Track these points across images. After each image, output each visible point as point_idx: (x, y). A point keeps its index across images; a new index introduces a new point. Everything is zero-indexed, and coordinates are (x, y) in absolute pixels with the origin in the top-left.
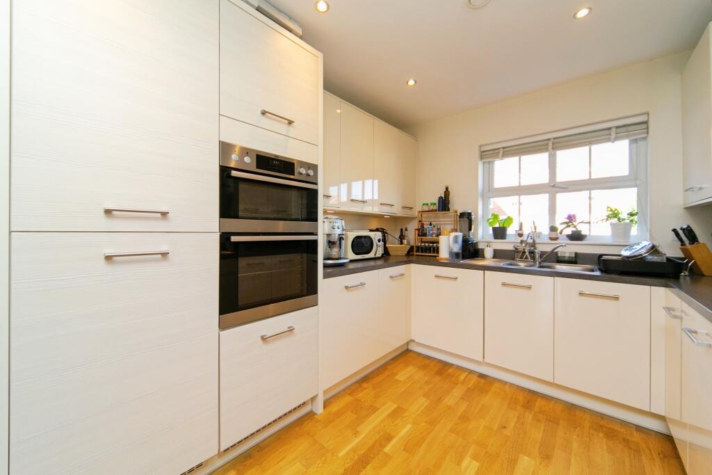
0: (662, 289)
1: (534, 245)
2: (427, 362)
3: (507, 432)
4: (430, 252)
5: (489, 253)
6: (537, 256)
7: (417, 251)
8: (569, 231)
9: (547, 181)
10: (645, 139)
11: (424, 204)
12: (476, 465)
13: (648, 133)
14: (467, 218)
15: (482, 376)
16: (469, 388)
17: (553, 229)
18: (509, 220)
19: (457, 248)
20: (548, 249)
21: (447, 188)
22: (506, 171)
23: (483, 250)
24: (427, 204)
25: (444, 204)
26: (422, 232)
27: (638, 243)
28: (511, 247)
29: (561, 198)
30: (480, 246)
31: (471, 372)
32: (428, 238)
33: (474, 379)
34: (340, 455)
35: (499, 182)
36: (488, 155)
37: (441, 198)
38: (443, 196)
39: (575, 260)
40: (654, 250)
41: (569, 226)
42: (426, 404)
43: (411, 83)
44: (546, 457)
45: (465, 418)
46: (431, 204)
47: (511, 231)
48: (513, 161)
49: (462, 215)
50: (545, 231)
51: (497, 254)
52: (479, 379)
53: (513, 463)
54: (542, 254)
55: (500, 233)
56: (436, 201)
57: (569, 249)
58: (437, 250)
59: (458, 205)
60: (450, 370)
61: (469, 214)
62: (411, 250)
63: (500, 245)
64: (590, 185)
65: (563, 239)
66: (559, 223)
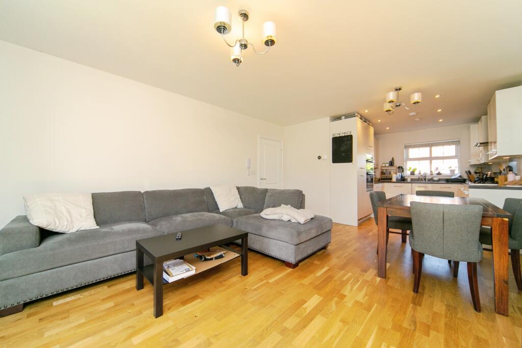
1: (425, 176)
4: (387, 180)
5: (409, 179)
7: (382, 179)
8: (437, 172)
9: (429, 156)
10: (459, 146)
13: (460, 144)
14: (401, 169)
17: (431, 172)
18: (415, 169)
19: (399, 178)
20: (430, 178)
21: (393, 158)
22: (413, 153)
24: (384, 164)
25: (392, 164)
26: (382, 173)
27: (457, 174)
28: (417, 178)
29: (434, 162)
30: (406, 178)
32: (386, 175)
35: (411, 156)
36: (407, 147)
37: (390, 162)
39: (439, 180)
40: (460, 176)
46: (386, 163)
47: (416, 173)
48: (416, 149)
49: (399, 167)
50: (429, 172)
51: (412, 180)
55: (412, 173)
56: (388, 162)
57: (437, 177)
58: (391, 179)
59: (397, 164)
61: (402, 167)
62: (379, 180)
63: (413, 177)
64: (443, 158)
65: (435, 175)
66: (433, 170)
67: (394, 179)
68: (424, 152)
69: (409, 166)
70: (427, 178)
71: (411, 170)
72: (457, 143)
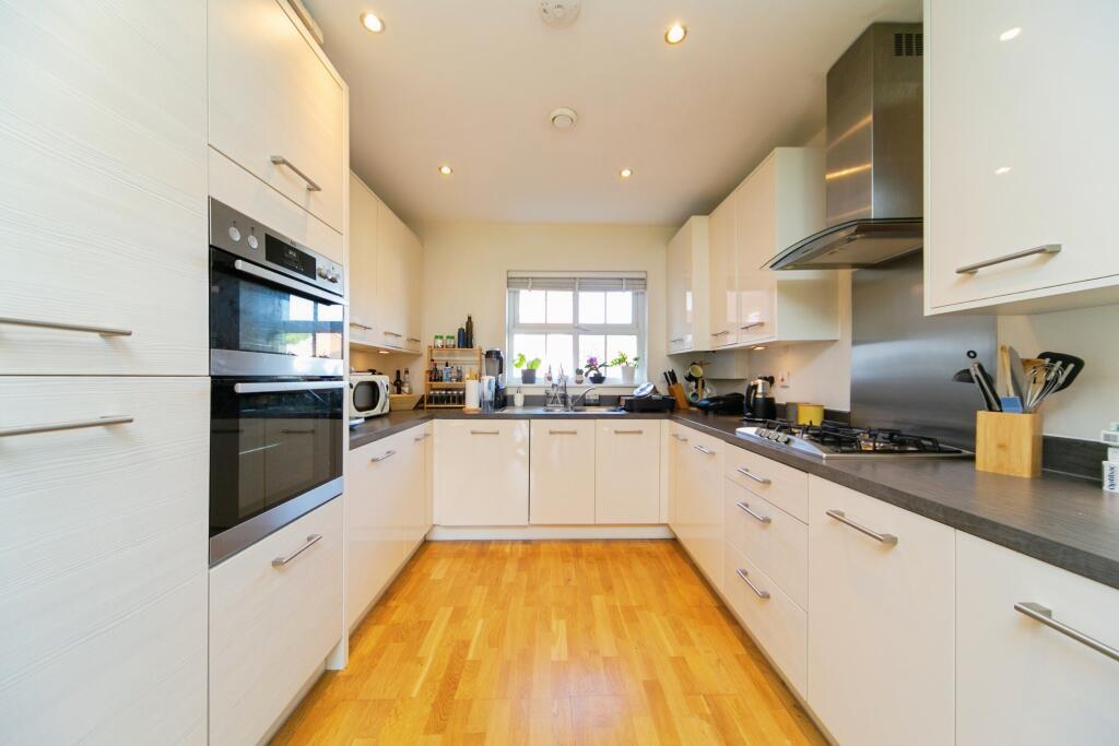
0: (667, 421)
1: (565, 388)
2: (460, 547)
3: (572, 583)
4: (448, 402)
5: (519, 400)
6: (570, 401)
7: (430, 401)
8: (592, 374)
9: (569, 320)
10: (643, 293)
11: (436, 337)
12: (563, 623)
13: (645, 288)
14: (495, 358)
15: (526, 542)
16: (521, 559)
17: (579, 372)
18: (538, 361)
19: (489, 396)
20: (580, 392)
21: (470, 318)
22: (533, 305)
23: (512, 397)
24: (441, 337)
25: (466, 338)
26: (434, 375)
27: (643, 387)
28: (542, 392)
29: (583, 338)
30: (509, 392)
31: (514, 542)
32: (446, 384)
33: (520, 547)
34: (414, 695)
35: (526, 316)
36: (515, 282)
37: (461, 330)
38: (464, 327)
39: (601, 401)
40: (655, 390)
41: (591, 369)
42: (486, 591)
43: (446, 170)
44: (609, 588)
45: (532, 587)
46: (448, 337)
47: (540, 375)
48: (538, 295)
49: (489, 354)
50: (570, 374)
51: (530, 401)
52: (525, 546)
53: (589, 605)
54: (574, 398)
55: (529, 377)
56: (455, 334)
57: (595, 392)
58: (462, 399)
59: (482, 342)
60: (491, 547)
61: (498, 353)
62: (422, 401)
63: (531, 390)
64: (606, 330)
65: (587, 383)
66: (583, 366)
67: (472, 404)
68: (560, 305)
69: (522, 350)
70: (570, 393)
71: (525, 367)
72: (638, 283)
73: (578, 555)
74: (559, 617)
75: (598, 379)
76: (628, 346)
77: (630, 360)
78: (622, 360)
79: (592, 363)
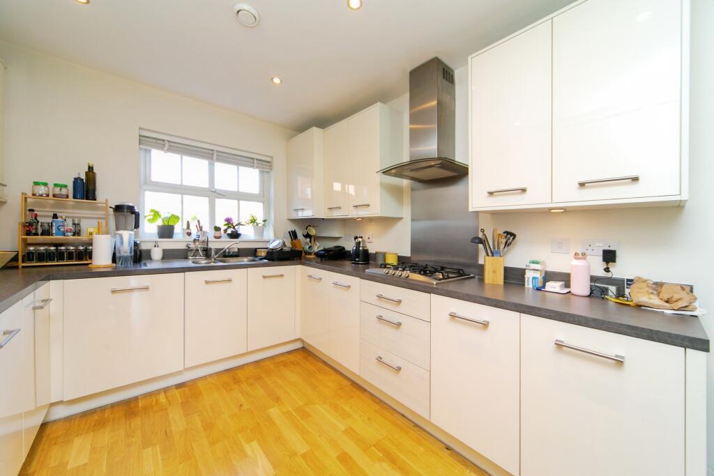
0: (299, 266)
1: (206, 242)
3: (246, 407)
5: (157, 254)
6: (213, 253)
7: (27, 259)
10: (268, 172)
11: (36, 184)
12: (255, 444)
13: (271, 169)
15: (179, 386)
16: (182, 403)
17: (217, 229)
18: (174, 217)
23: (149, 252)
24: (45, 185)
25: (86, 188)
26: (35, 228)
28: (183, 246)
29: (220, 203)
30: (145, 247)
31: (166, 390)
32: (56, 237)
33: (177, 392)
36: (148, 141)
37: (78, 180)
38: (83, 177)
41: (229, 227)
44: (278, 400)
45: (208, 426)
46: (56, 185)
47: (178, 229)
50: (209, 230)
51: (168, 255)
52: (182, 390)
53: (269, 420)
54: (217, 251)
55: (166, 232)
57: (234, 245)
59: (108, 194)
61: (131, 210)
62: (15, 259)
63: (168, 244)
64: (239, 196)
65: (225, 238)
66: (221, 224)
67: (102, 258)
68: (195, 170)
69: (155, 206)
70: (211, 246)
71: (160, 222)
72: (265, 165)
73: (237, 381)
74: (249, 440)
75: (235, 235)
76: (256, 210)
77: (260, 220)
78: (253, 221)
79: (229, 221)
